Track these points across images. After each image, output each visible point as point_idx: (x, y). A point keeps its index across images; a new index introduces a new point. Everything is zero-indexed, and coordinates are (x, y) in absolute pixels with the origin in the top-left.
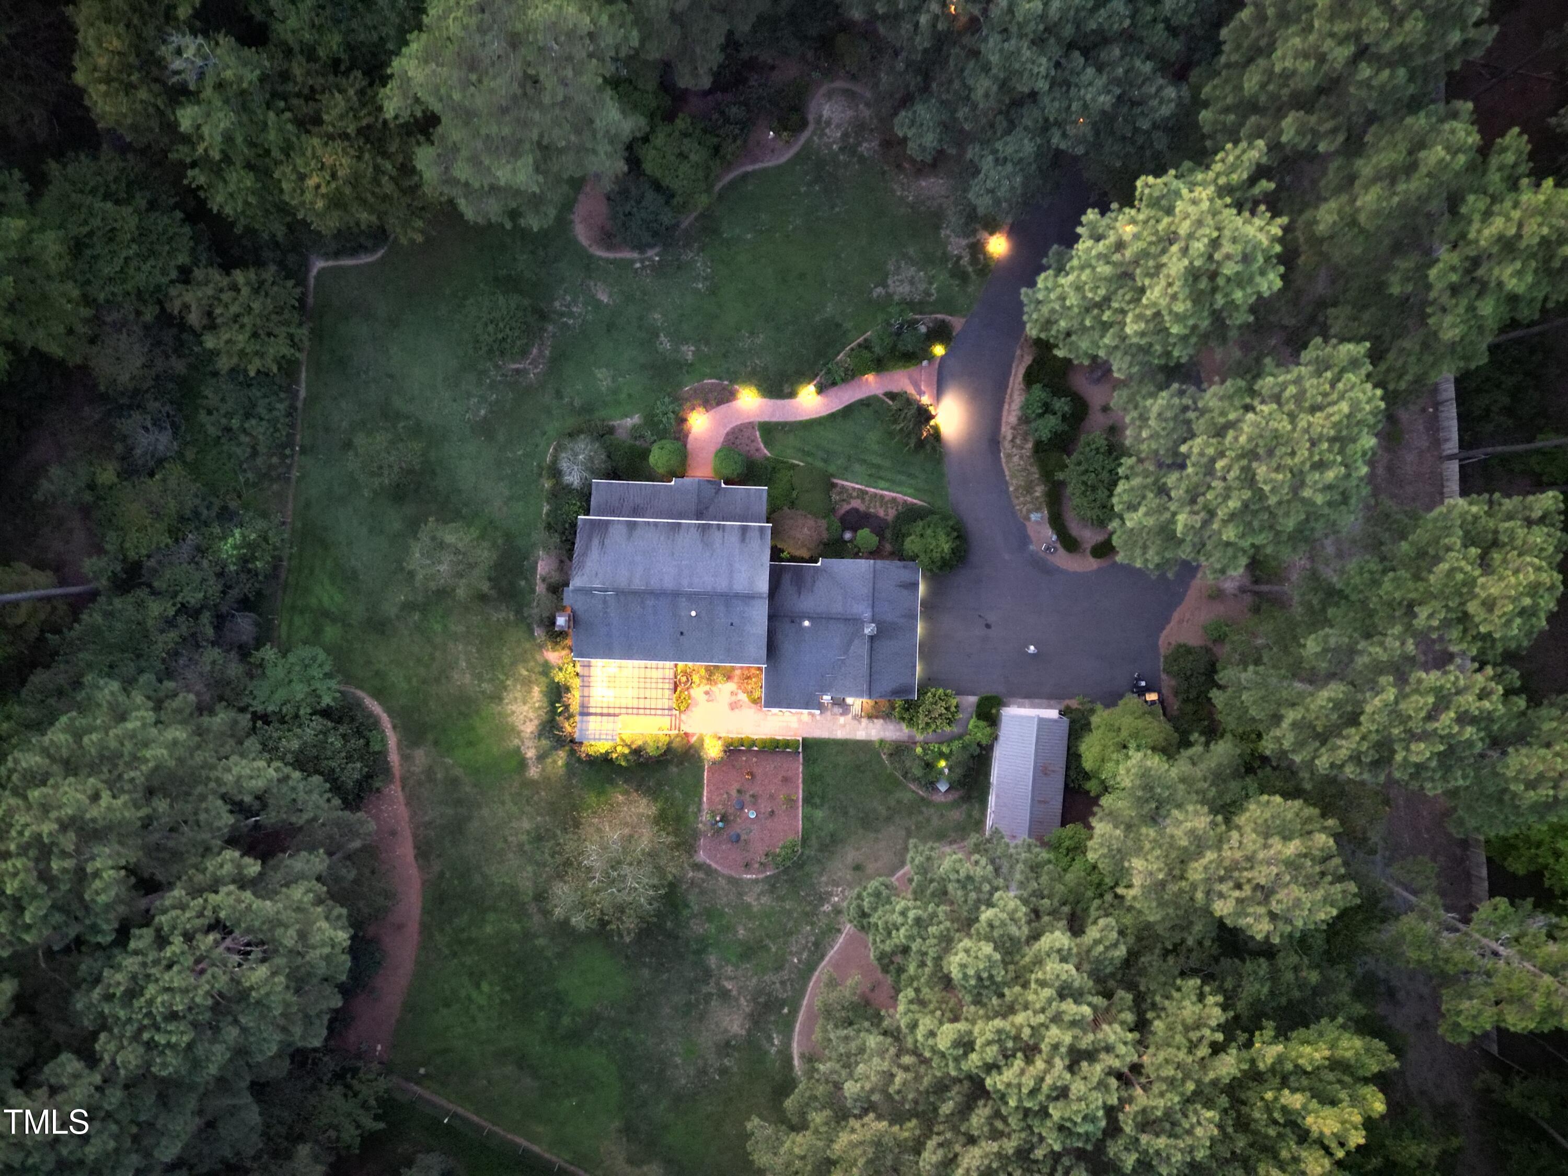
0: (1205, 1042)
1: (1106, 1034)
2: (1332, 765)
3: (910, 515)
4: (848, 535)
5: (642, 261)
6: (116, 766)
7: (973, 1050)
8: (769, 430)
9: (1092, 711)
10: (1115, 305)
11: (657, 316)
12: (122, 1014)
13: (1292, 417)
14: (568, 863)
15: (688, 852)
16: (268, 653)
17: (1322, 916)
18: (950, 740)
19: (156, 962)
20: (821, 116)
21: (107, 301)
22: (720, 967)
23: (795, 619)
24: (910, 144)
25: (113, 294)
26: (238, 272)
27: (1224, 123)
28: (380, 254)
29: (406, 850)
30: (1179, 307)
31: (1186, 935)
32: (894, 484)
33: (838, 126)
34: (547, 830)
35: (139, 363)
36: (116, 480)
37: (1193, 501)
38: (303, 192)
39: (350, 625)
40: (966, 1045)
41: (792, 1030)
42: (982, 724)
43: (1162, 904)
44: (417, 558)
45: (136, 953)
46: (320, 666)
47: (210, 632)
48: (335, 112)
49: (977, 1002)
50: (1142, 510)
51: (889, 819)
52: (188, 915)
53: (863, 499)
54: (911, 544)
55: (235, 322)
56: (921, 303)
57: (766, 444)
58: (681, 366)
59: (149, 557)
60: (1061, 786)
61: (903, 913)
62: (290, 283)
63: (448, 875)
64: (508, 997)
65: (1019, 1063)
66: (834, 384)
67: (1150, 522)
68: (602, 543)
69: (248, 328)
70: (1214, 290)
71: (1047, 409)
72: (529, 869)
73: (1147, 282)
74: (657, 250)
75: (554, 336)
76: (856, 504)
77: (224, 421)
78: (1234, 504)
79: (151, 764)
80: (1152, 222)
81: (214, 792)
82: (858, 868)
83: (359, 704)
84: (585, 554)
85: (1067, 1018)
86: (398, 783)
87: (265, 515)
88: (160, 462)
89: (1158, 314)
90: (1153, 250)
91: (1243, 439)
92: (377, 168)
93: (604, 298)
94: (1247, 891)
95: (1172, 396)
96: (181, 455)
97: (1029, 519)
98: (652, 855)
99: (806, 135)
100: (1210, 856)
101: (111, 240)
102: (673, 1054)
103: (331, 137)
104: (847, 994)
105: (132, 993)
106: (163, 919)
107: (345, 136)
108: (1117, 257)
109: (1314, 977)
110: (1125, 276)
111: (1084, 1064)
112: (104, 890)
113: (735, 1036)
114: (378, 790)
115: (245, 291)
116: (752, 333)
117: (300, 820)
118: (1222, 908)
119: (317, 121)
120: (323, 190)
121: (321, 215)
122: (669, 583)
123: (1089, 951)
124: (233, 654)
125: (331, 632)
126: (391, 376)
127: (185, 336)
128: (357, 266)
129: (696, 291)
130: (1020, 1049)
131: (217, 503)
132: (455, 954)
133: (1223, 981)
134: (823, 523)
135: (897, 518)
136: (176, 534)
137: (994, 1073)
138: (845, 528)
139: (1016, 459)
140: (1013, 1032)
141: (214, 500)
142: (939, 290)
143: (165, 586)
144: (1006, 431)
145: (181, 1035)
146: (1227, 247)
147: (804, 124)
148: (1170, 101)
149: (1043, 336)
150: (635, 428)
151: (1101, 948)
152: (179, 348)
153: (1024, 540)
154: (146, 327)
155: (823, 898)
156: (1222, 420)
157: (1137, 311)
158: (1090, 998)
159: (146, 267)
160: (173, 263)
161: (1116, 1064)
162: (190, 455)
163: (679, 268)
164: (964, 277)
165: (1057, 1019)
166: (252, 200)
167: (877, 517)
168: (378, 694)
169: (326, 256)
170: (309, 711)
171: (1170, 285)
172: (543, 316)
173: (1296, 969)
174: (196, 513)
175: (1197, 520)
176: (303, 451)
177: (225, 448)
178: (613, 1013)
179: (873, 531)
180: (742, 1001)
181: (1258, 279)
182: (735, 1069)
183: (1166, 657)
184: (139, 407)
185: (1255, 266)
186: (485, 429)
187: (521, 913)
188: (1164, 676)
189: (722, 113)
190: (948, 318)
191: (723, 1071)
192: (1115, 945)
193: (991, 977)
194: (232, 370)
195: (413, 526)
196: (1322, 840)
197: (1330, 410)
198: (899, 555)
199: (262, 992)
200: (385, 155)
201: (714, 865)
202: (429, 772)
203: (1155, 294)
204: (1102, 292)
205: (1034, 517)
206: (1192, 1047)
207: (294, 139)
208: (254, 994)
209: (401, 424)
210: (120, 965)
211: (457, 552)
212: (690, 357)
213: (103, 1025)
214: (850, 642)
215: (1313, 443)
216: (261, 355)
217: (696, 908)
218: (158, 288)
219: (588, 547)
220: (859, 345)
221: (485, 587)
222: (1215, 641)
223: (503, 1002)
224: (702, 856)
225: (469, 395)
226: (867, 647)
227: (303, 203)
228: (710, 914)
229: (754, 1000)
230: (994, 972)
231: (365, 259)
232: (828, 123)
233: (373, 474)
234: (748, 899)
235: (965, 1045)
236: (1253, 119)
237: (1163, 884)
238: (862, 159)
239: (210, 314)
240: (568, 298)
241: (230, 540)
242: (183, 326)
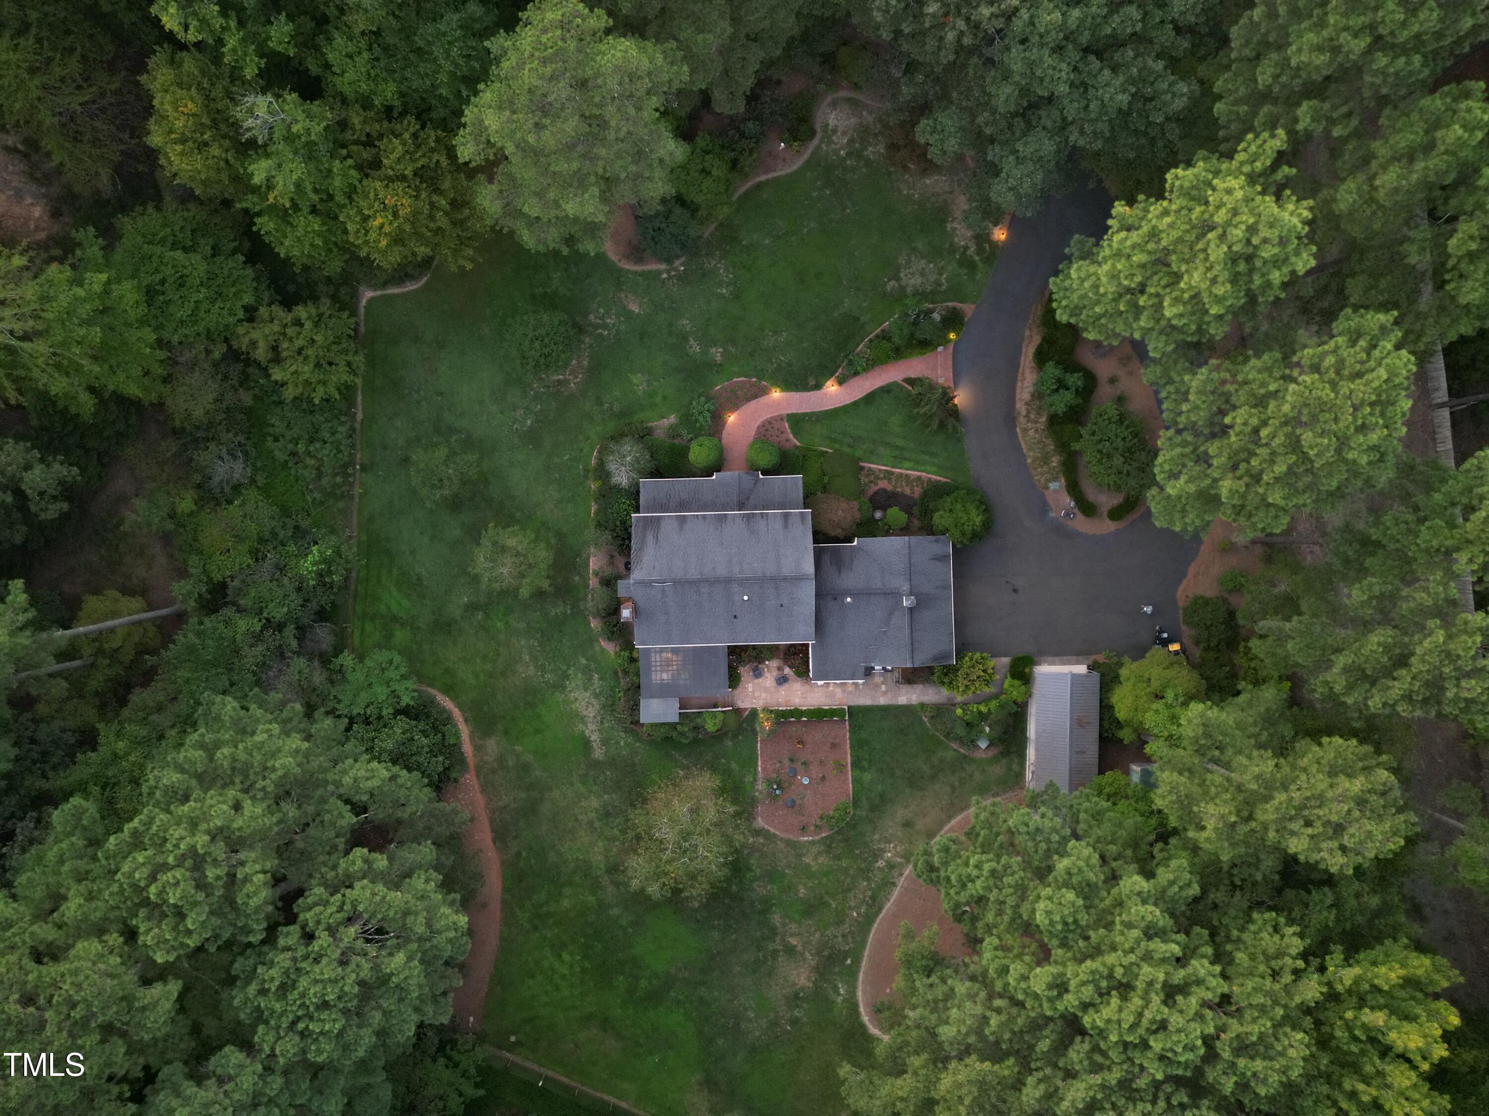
0: (1288, 970)
1: (1195, 969)
2: (1385, 704)
3: (936, 492)
4: (878, 515)
5: (668, 272)
6: (246, 777)
7: (1067, 991)
8: (797, 421)
9: (1120, 665)
10: (1151, 290)
11: (685, 322)
12: (278, 1006)
13: (1334, 385)
14: (638, 838)
15: (747, 819)
16: (346, 659)
17: (1392, 847)
18: (987, 700)
19: (306, 957)
20: (827, 125)
21: (180, 343)
22: (784, 925)
23: (837, 597)
24: (931, 149)
25: (186, 336)
26: (300, 308)
27: (1238, 113)
28: (425, 279)
29: (484, 836)
30: (1220, 290)
31: (1253, 871)
32: (918, 464)
33: (844, 133)
34: (615, 807)
35: (211, 397)
36: (194, 508)
37: (1235, 467)
38: (367, 232)
39: (419, 628)
40: (1060, 987)
41: (856, 979)
42: (1017, 683)
43: (1234, 845)
44: (481, 560)
45: (288, 949)
46: (397, 668)
47: (294, 644)
48: (394, 156)
49: (1064, 944)
50: (1183, 478)
51: (933, 777)
52: (329, 911)
53: (890, 480)
54: (940, 519)
55: (299, 353)
56: (933, 292)
57: (795, 435)
58: (711, 365)
59: (232, 578)
60: (1096, 735)
61: (978, 866)
62: (345, 314)
63: (524, 854)
64: (587, 965)
65: (1115, 1001)
66: (856, 374)
67: (1192, 488)
68: (656, 538)
69: (312, 359)
70: (1251, 271)
71: (1061, 385)
72: (600, 844)
73: (1184, 268)
74: (683, 259)
75: (591, 346)
76: (883, 484)
77: (290, 446)
78: (1280, 468)
79: (280, 773)
80: (1184, 212)
81: (332, 794)
82: (907, 824)
83: (432, 701)
84: (640, 549)
85: (1157, 956)
86: (473, 773)
87: (333, 531)
88: (237, 488)
89: (1196, 296)
90: (1187, 237)
91: (1286, 408)
92: (432, 205)
93: (635, 309)
94: (1318, 828)
95: (1210, 371)
96: (253, 481)
97: (1047, 488)
98: (719, 824)
99: (815, 142)
100: (1281, 797)
101: (181, 285)
102: (746, 1009)
103: (391, 179)
104: (926, 944)
105: (284, 989)
106: (308, 917)
107: (403, 178)
108: (1151, 246)
109: (1374, 901)
110: (1161, 262)
111: (1179, 998)
112: (255, 893)
113: (802, 989)
114: (456, 780)
115: (308, 325)
116: (775, 332)
117: (404, 814)
118: (1297, 845)
119: (376, 164)
120: (387, 229)
121: (384, 253)
122: (722, 571)
123: (1164, 892)
124: (316, 663)
125: (401, 636)
126: (441, 394)
127: (250, 370)
128: (403, 294)
129: (722, 296)
130: (1114, 988)
131: (291, 523)
132: (536, 928)
133: (1290, 911)
134: (855, 504)
135: (925, 494)
136: (257, 556)
137: (1091, 1011)
138: (875, 508)
139: (1031, 433)
140: (1106, 973)
141: (287, 520)
142: (947, 279)
143: (250, 603)
144: (1021, 407)
145: (332, 1023)
146: (1264, 232)
147: (812, 134)
148: (1182, 95)
149: (1073, 321)
150: (672, 427)
151: (1176, 889)
152: (245, 380)
153: (1044, 508)
154: (216, 365)
155: (877, 855)
156: (1262, 391)
157: (1174, 294)
158: (1174, 936)
159: (215, 309)
160: (239, 304)
161: (1209, 996)
162: (261, 480)
163: (704, 275)
164: (971, 266)
165: (1147, 957)
166: (319, 242)
167: (904, 496)
168: (449, 690)
169: (375, 287)
170: (391, 711)
171: (1209, 269)
172: (580, 329)
173: (1358, 896)
174: (274, 535)
175: (1240, 486)
176: (364, 469)
177: (293, 471)
178: (687, 975)
179: (901, 509)
180: (807, 955)
181: (1293, 259)
182: (805, 1020)
183: (1185, 610)
184: (213, 438)
185: (1291, 247)
186: (532, 438)
187: (595, 886)
188: (1184, 628)
189: (738, 129)
190: (959, 305)
191: (794, 1022)
192: (1189, 885)
193: (1076, 921)
194: (296, 398)
195: (474, 533)
196: (1383, 775)
197: (1369, 376)
198: (929, 530)
199: (402, 977)
200: (437, 191)
201: (772, 830)
202: (501, 759)
203: (1195, 279)
204: (1138, 279)
205: (1053, 486)
206: (1275, 974)
207: (357, 183)
208: (394, 979)
209: (454, 438)
210: (272, 962)
211: (518, 554)
212: (719, 358)
213: (260, 1017)
214: (891, 614)
215: (1356, 408)
216: (324, 383)
217: (758, 871)
218: (227, 327)
219: (643, 542)
220: (877, 336)
221: (545, 585)
222: (1230, 591)
223: (584, 971)
224: (760, 823)
225: (515, 408)
226: (906, 618)
227: (367, 242)
228: (771, 876)
229: (818, 953)
230: (1079, 917)
231: (411, 287)
232: (834, 131)
233: (433, 486)
234: (807, 860)
235: (1057, 986)
236: (1266, 109)
237: (1233, 825)
238: (868, 163)
239: (275, 349)
240: (602, 311)
241: (310, 557)
242: (248, 362)
